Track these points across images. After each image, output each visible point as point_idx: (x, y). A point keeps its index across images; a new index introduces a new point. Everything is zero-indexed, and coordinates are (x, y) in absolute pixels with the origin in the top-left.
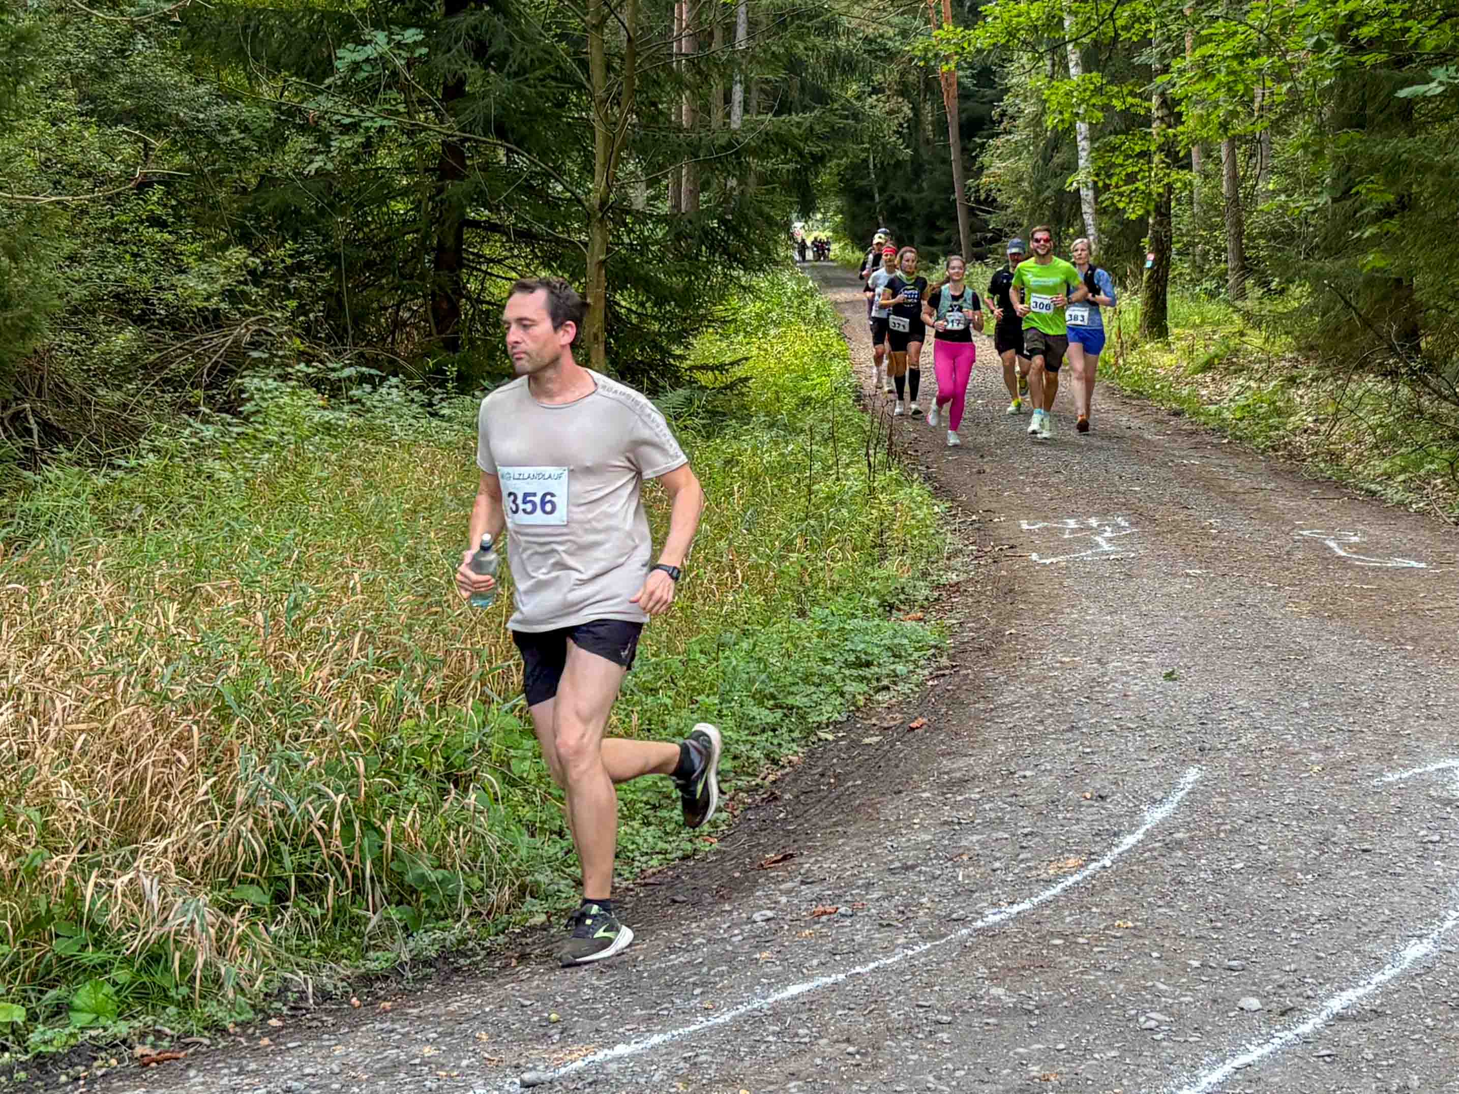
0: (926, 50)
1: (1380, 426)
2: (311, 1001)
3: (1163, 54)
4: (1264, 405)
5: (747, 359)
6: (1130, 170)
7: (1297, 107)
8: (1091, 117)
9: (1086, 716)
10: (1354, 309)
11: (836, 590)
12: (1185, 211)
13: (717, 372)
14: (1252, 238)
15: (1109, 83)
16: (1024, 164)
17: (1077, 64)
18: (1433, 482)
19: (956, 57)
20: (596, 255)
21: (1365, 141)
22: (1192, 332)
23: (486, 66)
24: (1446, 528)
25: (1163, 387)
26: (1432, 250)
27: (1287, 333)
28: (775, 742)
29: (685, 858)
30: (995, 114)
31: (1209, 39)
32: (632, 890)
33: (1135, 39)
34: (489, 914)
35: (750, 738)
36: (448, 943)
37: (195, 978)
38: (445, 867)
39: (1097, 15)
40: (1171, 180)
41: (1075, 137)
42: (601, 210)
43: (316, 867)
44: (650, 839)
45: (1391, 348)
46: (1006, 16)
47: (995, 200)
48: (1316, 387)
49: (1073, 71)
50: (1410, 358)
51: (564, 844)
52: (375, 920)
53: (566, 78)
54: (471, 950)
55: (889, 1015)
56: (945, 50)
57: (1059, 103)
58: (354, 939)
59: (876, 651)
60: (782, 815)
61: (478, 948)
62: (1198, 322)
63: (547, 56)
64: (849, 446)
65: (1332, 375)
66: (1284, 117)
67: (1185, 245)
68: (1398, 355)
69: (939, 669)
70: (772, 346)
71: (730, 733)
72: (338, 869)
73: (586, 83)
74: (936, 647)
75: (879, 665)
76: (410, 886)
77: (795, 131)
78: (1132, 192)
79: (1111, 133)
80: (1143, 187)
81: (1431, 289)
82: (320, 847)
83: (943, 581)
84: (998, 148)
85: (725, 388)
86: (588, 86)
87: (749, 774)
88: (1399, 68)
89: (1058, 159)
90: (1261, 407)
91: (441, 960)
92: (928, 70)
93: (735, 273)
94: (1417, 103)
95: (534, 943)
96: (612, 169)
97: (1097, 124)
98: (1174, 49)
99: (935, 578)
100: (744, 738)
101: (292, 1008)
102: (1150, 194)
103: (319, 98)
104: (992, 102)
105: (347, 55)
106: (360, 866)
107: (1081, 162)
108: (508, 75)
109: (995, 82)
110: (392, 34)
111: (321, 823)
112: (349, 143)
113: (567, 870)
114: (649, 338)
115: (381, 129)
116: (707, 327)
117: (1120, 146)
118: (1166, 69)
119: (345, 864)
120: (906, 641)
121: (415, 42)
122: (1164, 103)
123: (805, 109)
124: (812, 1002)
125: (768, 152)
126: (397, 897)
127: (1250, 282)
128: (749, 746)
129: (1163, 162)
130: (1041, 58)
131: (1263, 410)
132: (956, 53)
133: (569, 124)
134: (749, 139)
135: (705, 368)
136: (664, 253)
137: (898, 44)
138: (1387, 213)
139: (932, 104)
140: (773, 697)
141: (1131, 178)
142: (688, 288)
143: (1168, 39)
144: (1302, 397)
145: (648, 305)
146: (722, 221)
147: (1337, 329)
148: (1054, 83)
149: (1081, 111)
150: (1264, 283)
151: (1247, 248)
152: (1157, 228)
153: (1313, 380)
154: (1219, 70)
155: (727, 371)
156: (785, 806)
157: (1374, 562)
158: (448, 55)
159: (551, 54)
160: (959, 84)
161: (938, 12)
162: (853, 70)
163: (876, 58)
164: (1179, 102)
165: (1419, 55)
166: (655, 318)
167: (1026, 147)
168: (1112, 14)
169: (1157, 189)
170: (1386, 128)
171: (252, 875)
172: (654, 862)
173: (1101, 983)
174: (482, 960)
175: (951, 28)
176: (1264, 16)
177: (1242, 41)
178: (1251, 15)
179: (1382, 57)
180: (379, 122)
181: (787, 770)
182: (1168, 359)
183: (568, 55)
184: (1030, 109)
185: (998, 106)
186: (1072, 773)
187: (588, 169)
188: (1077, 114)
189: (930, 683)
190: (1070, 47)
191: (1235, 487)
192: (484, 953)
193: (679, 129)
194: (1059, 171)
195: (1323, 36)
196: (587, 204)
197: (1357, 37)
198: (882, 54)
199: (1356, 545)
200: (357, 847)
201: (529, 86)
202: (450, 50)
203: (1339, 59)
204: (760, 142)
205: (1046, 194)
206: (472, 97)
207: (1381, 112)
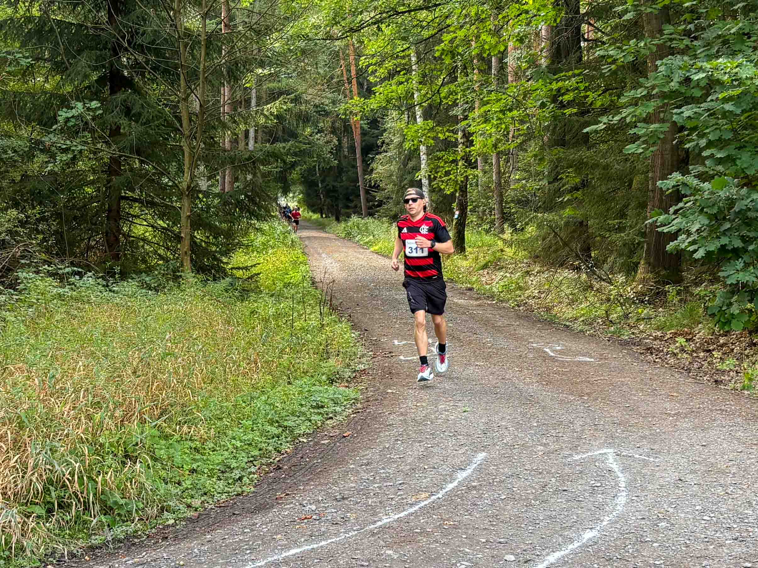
0: (346, 110)
1: (571, 294)
2: (66, 558)
3: (465, 111)
4: (514, 285)
5: (259, 264)
6: (447, 169)
7: (532, 136)
8: (428, 143)
9: (428, 430)
10: (559, 236)
11: (305, 373)
12: (474, 190)
13: (244, 271)
14: (507, 203)
15: (436, 126)
16: (394, 167)
17: (420, 117)
18: (597, 321)
19: (361, 113)
20: (185, 213)
21: (565, 153)
22: (477, 250)
23: (130, 119)
24: (603, 342)
25: (463, 277)
26: (598, 207)
27: (524, 250)
28: (279, 442)
29: (238, 495)
30: (379, 142)
31: (488, 103)
32: (214, 509)
33: (450, 103)
34: (147, 520)
35: (267, 441)
36: (129, 532)
37: (11, 548)
38: (126, 498)
39: (432, 91)
40: (468, 174)
41: (419, 154)
42: (187, 190)
43: (66, 497)
44: (221, 486)
45: (577, 256)
46: (386, 92)
47: (379, 186)
48: (539, 276)
49: (418, 120)
50: (587, 261)
51: (182, 488)
52: (95, 521)
53: (170, 125)
54: (140, 535)
55: (338, 562)
56: (356, 110)
57: (412, 136)
58: (85, 530)
59: (326, 401)
60: (283, 476)
61: (143, 535)
62: (480, 245)
63: (161, 115)
64: (310, 305)
65: (547, 270)
66: (524, 141)
67: (474, 207)
68: (580, 259)
69: (357, 409)
70: (270, 258)
71: (258, 438)
72: (77, 498)
73: (180, 128)
74: (354, 399)
75: (328, 407)
76: (110, 507)
77: (282, 150)
78: (448, 180)
79: (437, 151)
80: (454, 178)
81: (597, 226)
82: (68, 487)
83: (357, 369)
84: (380, 160)
85: (248, 278)
86: (181, 129)
87: (266, 457)
88: (583, 116)
89: (411, 164)
90: (512, 286)
91: (126, 540)
92: (345, 121)
93: (253, 222)
94: (591, 134)
95: (169, 533)
96: (193, 170)
97: (431, 146)
98: (470, 107)
99: (353, 367)
100: (264, 441)
101: (58, 561)
102: (457, 181)
103: (51, 136)
104: (377, 136)
105: (63, 114)
106: (87, 497)
107: (422, 166)
108: (142, 125)
109: (379, 126)
110: (85, 104)
111: (68, 477)
112: (66, 157)
113: (183, 500)
114: (212, 254)
115: (81, 152)
116: (239, 248)
117: (442, 157)
118: (466, 118)
119: (80, 496)
120: (340, 396)
121: (95, 108)
122: (464, 136)
123: (285, 141)
124: (302, 557)
125: (269, 162)
126: (104, 512)
127: (506, 226)
128: (267, 445)
129: (464, 165)
130: (403, 113)
131: (512, 288)
132: (361, 111)
133: (171, 148)
134: (259, 155)
135: (239, 268)
136: (218, 212)
137: (330, 107)
138: (576, 189)
139: (348, 138)
140: (277, 422)
141: (447, 173)
142: (230, 229)
143: (467, 103)
144: (532, 281)
145: (211, 237)
146: (246, 196)
147: (550, 247)
148: (409, 126)
149: (423, 140)
150: (513, 226)
151: (505, 208)
152: (460, 198)
153: (537, 273)
154: (493, 118)
155: (249, 270)
156: (284, 472)
157: (569, 359)
158: (112, 114)
159: (162, 113)
160: (361, 127)
161: (351, 91)
162: (308, 121)
163: (320, 115)
164: (471, 134)
165: (593, 109)
166: (214, 244)
167: (395, 159)
168: (438, 91)
169: (460, 179)
170: (576, 146)
171: (37, 501)
172: (224, 497)
173: (438, 548)
174: (145, 540)
175: (358, 99)
176: (515, 90)
177: (504, 103)
178: (509, 90)
179: (575, 110)
180: (80, 147)
181: (285, 456)
182: (465, 263)
183: (170, 113)
184: (397, 140)
185: (381, 139)
186: (422, 456)
187: (181, 170)
188: (421, 141)
189: (352, 416)
190: (417, 108)
191: (500, 324)
192: (145, 537)
193: (225, 151)
194: (411, 171)
195: (545, 100)
196: (181, 188)
197: (562, 100)
198: (323, 113)
199: (560, 350)
200: (85, 488)
201: (152, 129)
202: (113, 111)
203: (554, 111)
204: (264, 157)
205: (405, 182)
206: (125, 135)
207: (573, 138)
